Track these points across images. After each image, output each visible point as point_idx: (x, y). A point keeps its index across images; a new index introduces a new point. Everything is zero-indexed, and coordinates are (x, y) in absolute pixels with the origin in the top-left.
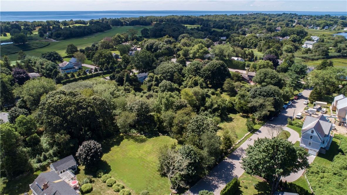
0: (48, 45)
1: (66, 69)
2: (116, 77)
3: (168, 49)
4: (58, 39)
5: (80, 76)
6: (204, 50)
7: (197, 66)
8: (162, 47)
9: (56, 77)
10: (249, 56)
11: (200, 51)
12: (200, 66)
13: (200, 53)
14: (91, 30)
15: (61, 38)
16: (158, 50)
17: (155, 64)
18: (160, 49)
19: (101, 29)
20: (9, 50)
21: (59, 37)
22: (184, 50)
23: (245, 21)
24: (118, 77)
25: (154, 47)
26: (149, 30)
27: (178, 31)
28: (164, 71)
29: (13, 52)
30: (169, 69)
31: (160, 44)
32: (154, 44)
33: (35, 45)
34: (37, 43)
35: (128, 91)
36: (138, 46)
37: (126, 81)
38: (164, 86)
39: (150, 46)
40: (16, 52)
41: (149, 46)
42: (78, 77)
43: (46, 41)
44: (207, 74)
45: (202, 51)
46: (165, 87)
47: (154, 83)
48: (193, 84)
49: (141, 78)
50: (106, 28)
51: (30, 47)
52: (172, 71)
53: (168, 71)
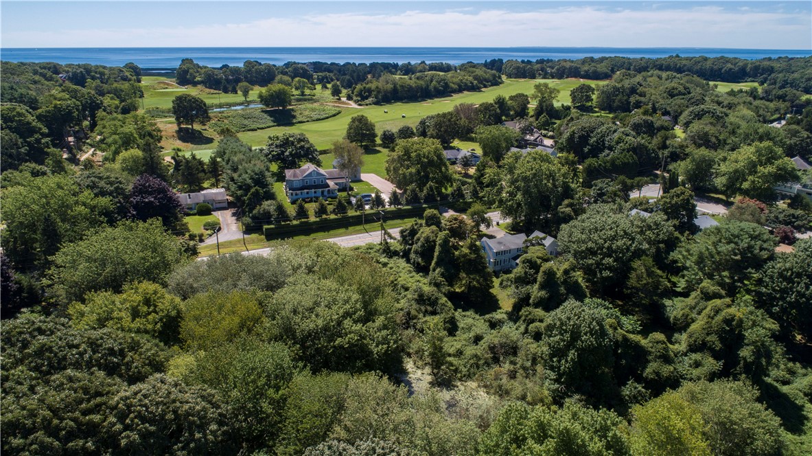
0: (334, 115)
1: (302, 188)
2: (419, 239)
3: (636, 150)
4: (363, 103)
5: (324, 216)
6: (779, 169)
7: (750, 248)
8: (618, 143)
11: (760, 168)
12: (761, 249)
13: (759, 177)
15: (370, 100)
16: (602, 151)
17: (568, 206)
18: (611, 148)
20: (246, 122)
21: (367, 98)
22: (693, 160)
24: (422, 239)
25: (592, 140)
27: (684, 94)
28: (590, 245)
29: (253, 127)
30: (613, 238)
31: (615, 131)
32: (592, 132)
33: (307, 113)
34: (313, 110)
35: (429, 308)
36: (551, 133)
38: (566, 331)
39: (580, 137)
40: (261, 126)
41: (576, 135)
42: (318, 219)
43: (334, 106)
44: (799, 294)
45: (769, 169)
46: (567, 336)
47: (536, 292)
48: (716, 333)
49: (504, 252)
50: (488, 82)
51: (294, 117)
52: (628, 249)
53: (609, 248)
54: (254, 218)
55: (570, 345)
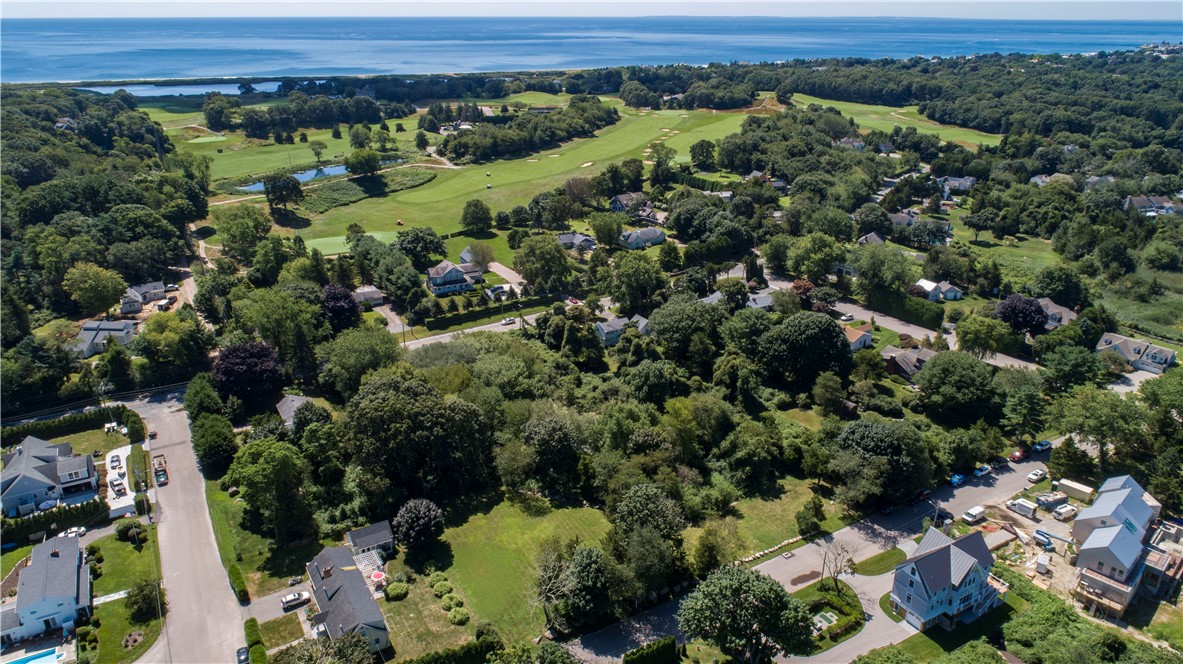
0: (430, 180)
1: (444, 284)
2: (550, 325)
3: (732, 233)
4: (459, 162)
5: (471, 309)
6: (827, 255)
7: (755, 324)
8: (716, 226)
9: (413, 308)
10: (981, 280)
11: (813, 255)
12: (761, 324)
14: (553, 133)
15: (468, 157)
16: (704, 232)
17: (658, 295)
18: (711, 231)
19: (582, 127)
20: (336, 195)
21: (463, 155)
22: (772, 245)
23: (1098, 103)
24: (553, 325)
25: (696, 222)
26: (714, 146)
27: (803, 154)
28: (666, 325)
29: (345, 199)
30: (680, 321)
31: (715, 214)
32: (696, 214)
33: (399, 179)
34: (405, 174)
35: (564, 372)
36: (664, 206)
37: (567, 343)
38: (643, 377)
39: (685, 219)
40: (352, 199)
41: (682, 217)
42: (466, 312)
43: (427, 168)
45: (819, 256)
46: (643, 380)
47: (630, 357)
49: (612, 332)
50: (601, 121)
51: (386, 185)
52: (690, 327)
53: (677, 327)
54: (416, 313)
55: (645, 383)
